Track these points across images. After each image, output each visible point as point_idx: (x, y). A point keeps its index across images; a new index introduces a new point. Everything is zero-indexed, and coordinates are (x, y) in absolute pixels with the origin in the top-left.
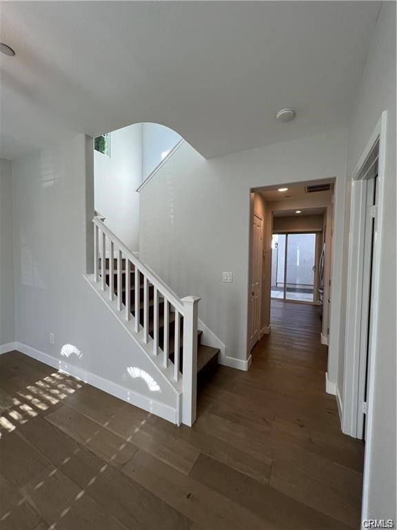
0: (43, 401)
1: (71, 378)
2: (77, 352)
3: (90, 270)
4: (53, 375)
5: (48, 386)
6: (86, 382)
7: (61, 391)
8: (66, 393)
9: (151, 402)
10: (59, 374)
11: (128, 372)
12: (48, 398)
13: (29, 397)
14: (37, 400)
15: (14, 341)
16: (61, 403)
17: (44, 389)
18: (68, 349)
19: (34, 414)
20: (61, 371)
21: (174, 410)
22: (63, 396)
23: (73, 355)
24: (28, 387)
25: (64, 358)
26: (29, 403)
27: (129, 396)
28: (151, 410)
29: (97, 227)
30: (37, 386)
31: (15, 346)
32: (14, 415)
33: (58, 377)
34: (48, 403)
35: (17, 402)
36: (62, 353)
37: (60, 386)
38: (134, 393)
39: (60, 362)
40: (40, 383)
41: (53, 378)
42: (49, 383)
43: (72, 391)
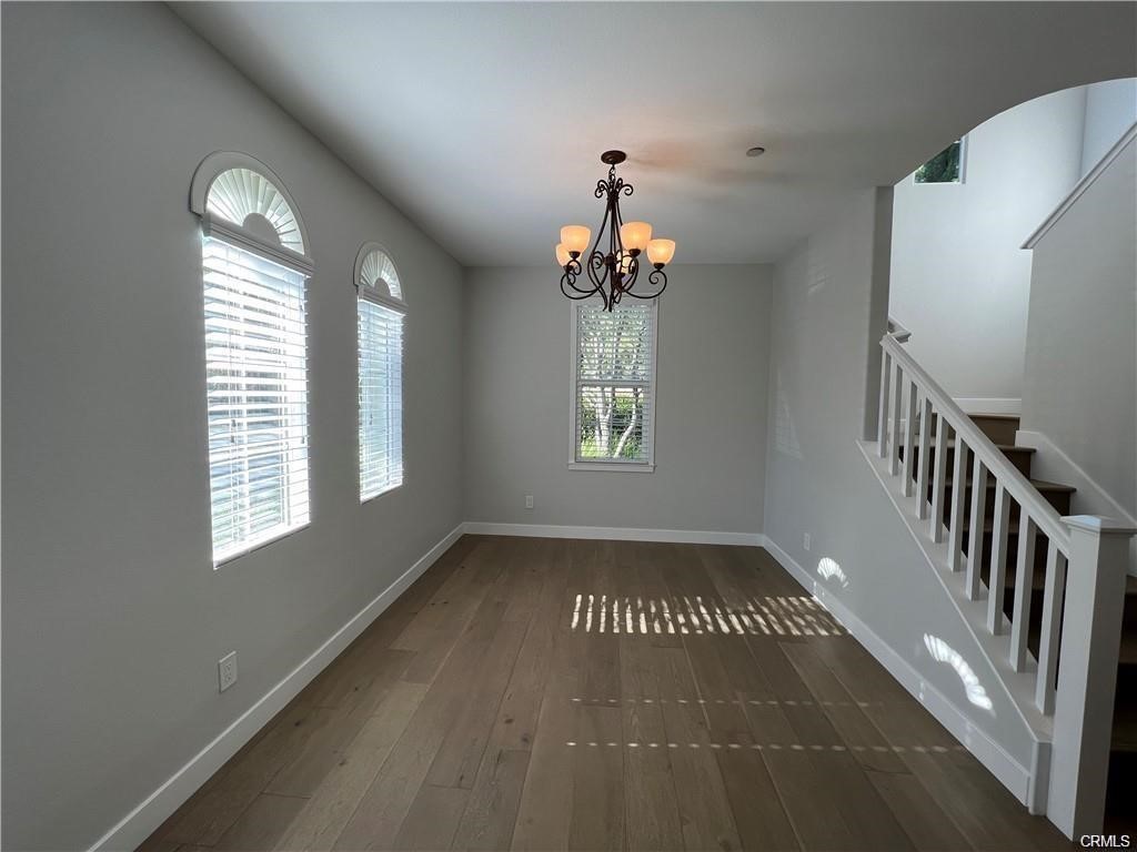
0: (781, 623)
1: (828, 615)
2: (841, 576)
3: (871, 434)
4: (803, 599)
5: (792, 610)
6: (850, 632)
7: (809, 625)
8: (814, 630)
9: (969, 725)
10: (812, 601)
11: (924, 643)
12: (789, 623)
13: (766, 610)
14: (773, 618)
15: (761, 532)
16: (802, 639)
17: (786, 610)
18: (828, 567)
19: (767, 632)
20: (815, 598)
21: (1026, 773)
22: (809, 632)
23: (834, 577)
24: (767, 598)
25: (820, 578)
26: (764, 616)
27: (923, 691)
28: (968, 743)
29: (888, 357)
30: (777, 601)
31: (762, 540)
32: (746, 620)
33: (809, 604)
34: (786, 628)
35: (751, 608)
36: (819, 571)
37: (809, 618)
38: (933, 689)
39: (815, 584)
40: (782, 601)
41: (802, 602)
42: (794, 606)
43: (824, 633)
